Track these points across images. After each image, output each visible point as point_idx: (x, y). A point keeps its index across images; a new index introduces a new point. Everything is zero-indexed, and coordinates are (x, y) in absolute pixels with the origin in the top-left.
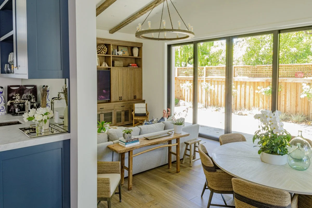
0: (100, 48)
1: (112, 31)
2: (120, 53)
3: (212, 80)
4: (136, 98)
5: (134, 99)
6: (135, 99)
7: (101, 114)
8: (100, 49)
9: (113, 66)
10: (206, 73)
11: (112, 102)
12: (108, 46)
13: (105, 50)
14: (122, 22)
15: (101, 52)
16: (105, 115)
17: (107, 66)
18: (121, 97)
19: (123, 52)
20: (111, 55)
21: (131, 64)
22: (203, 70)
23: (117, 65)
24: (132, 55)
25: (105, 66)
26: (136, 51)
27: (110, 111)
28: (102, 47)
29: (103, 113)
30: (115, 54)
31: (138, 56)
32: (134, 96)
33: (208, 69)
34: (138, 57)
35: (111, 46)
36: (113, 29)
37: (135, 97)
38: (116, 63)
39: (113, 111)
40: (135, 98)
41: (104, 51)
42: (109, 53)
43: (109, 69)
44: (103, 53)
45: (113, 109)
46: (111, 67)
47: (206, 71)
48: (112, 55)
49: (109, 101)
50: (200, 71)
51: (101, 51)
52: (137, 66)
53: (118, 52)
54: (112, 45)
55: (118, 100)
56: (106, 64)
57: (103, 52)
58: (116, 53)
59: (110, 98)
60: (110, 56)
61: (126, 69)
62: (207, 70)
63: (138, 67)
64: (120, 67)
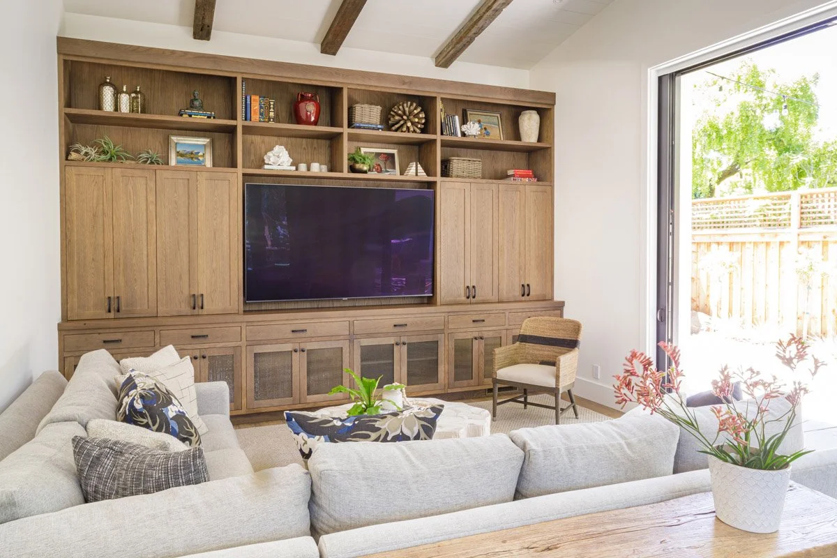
0: (400, 112)
1: (445, 58)
2: (473, 129)
3: (827, 239)
4: (531, 293)
5: (523, 298)
6: (526, 298)
7: (397, 344)
8: (399, 115)
9: (446, 172)
10: (802, 213)
11: (438, 303)
12: (426, 103)
13: (416, 120)
14: (478, 12)
15: (402, 126)
16: (413, 349)
17: (422, 175)
18: (474, 287)
19: (485, 129)
20: (438, 137)
21: (510, 172)
22: (787, 207)
23: (461, 174)
24: (517, 136)
25: (417, 175)
26: (530, 125)
27: (430, 338)
28: (407, 109)
29: (404, 344)
30: (454, 134)
31: (539, 140)
32: (523, 285)
33: (808, 199)
34: (540, 145)
35: (439, 105)
36: (448, 46)
37: (525, 291)
38: (457, 165)
39: (441, 337)
40: (526, 293)
41: (413, 123)
42: (431, 129)
43: (431, 185)
44: (408, 128)
45: (442, 332)
46: (438, 178)
47: (802, 208)
48: (442, 134)
49: (431, 301)
50: (774, 210)
51: (402, 122)
52: (535, 177)
53: (464, 128)
54: (442, 99)
55: (463, 298)
56: (420, 169)
57: (409, 124)
58: (455, 128)
59: (433, 290)
60: (435, 141)
61: (494, 187)
62: (804, 205)
63: (538, 181)
64: (467, 180)
